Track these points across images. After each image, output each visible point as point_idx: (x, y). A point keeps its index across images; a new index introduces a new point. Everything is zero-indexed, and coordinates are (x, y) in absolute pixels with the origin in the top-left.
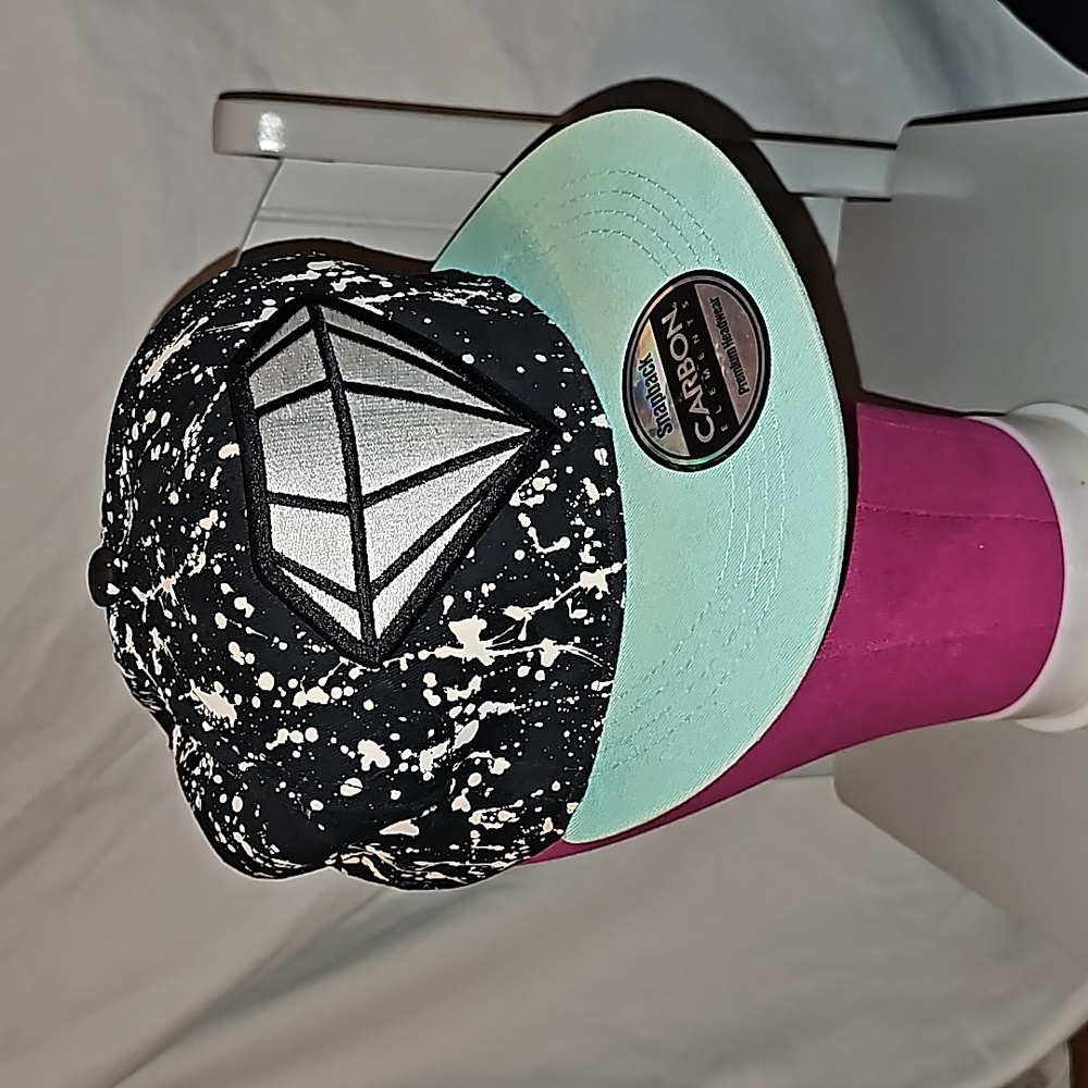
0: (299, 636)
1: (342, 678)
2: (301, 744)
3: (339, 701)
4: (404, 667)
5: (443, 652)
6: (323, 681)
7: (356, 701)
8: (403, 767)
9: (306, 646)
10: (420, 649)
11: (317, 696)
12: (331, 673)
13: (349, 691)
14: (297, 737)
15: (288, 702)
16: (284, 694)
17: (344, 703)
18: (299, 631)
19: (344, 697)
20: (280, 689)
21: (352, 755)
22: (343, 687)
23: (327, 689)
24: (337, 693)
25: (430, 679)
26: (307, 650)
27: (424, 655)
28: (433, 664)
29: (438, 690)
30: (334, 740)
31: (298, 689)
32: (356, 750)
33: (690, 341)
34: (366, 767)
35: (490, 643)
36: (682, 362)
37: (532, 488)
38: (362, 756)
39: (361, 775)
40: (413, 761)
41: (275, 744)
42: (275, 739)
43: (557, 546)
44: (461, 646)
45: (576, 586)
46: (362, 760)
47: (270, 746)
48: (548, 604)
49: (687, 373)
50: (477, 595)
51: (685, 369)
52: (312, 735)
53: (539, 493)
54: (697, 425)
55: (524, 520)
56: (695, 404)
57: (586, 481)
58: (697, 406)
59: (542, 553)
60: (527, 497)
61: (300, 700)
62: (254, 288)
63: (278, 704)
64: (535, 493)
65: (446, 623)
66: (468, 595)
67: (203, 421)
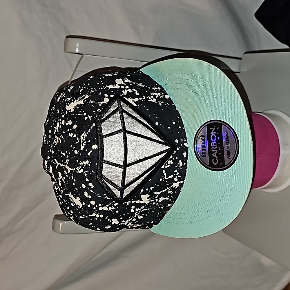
0: (104, 195)
1: (112, 205)
2: (98, 217)
3: (110, 210)
4: (128, 204)
5: (137, 202)
6: (108, 206)
7: (114, 211)
8: (121, 224)
9: (105, 197)
10: (133, 201)
11: (105, 208)
12: (110, 204)
13: (113, 208)
14: (98, 216)
15: (97, 208)
16: (97, 206)
17: (112, 211)
18: (104, 194)
19: (112, 210)
20: (96, 205)
21: (110, 221)
22: (112, 207)
23: (108, 207)
24: (110, 208)
25: (133, 207)
26: (105, 198)
27: (133, 202)
28: (135, 204)
29: (134, 209)
30: (107, 218)
31: (101, 206)
32: (111, 220)
33: (217, 138)
34: (113, 223)
35: (149, 199)
36: (213, 142)
37: (167, 163)
38: (113, 221)
39: (111, 225)
40: (124, 222)
41: (91, 216)
42: (92, 215)
43: (170, 177)
44: (142, 201)
45: (172, 186)
46: (112, 222)
47: (90, 216)
48: (164, 191)
49: (214, 145)
50: (149, 189)
51: (214, 144)
52: (102, 216)
53: (169, 164)
54: (213, 159)
55: (164, 171)
56: (214, 154)
57: (180, 161)
58: (215, 155)
59: (166, 179)
60: (166, 165)
61: (101, 209)
62: (102, 88)
63: (95, 208)
64: (168, 164)
65: (140, 195)
66: (147, 189)
67: (87, 134)
